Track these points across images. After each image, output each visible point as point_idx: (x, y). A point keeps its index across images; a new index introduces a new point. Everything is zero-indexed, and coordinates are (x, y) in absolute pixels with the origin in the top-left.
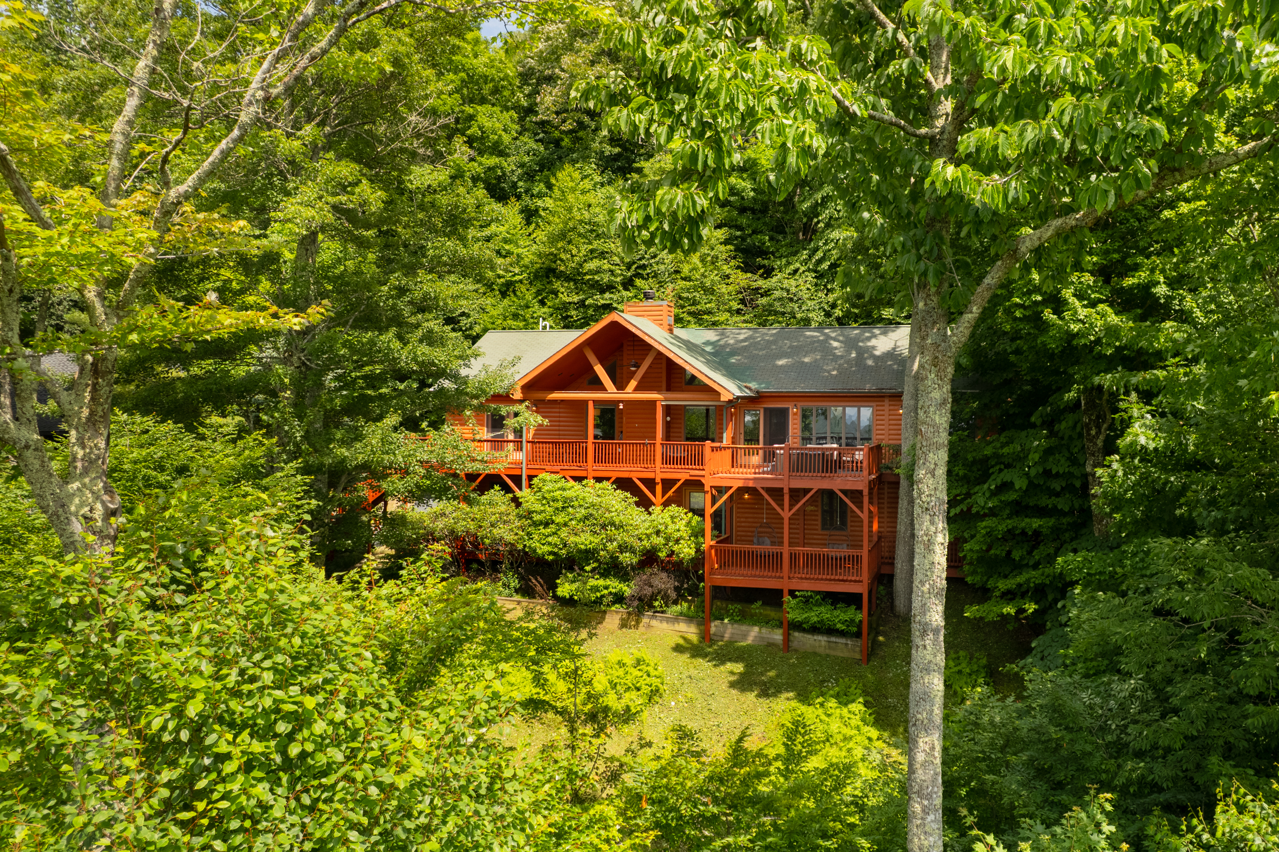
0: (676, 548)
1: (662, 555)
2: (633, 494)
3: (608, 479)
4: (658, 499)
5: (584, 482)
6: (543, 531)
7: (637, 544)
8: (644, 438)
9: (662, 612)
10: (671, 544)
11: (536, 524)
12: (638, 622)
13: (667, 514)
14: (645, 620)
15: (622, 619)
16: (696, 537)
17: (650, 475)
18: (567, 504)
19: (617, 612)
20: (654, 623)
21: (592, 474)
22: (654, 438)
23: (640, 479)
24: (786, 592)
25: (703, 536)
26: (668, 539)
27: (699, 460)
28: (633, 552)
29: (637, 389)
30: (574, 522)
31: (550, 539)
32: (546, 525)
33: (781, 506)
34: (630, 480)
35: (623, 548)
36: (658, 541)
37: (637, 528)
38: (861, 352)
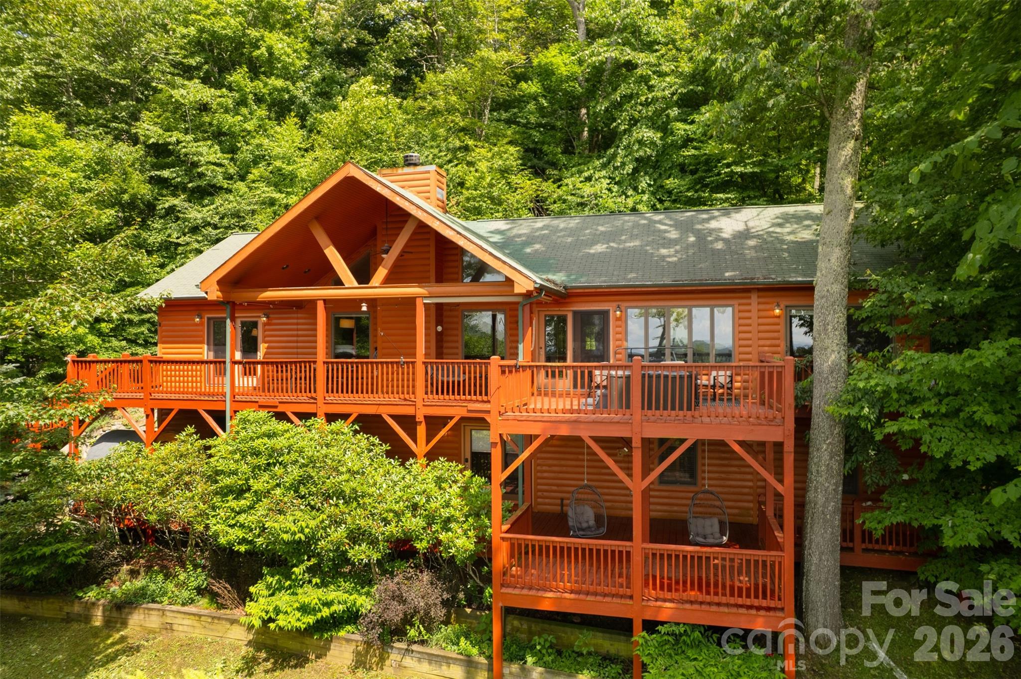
0: (443, 536)
1: (421, 546)
2: (384, 440)
3: (345, 417)
4: (420, 447)
5: (310, 422)
6: (233, 504)
7: (379, 530)
8: (398, 355)
9: (423, 642)
10: (435, 527)
11: (225, 492)
12: (382, 660)
13: (430, 475)
14: (394, 657)
15: (358, 654)
16: (478, 515)
17: (408, 411)
18: (274, 459)
19: (348, 641)
20: (408, 661)
21: (322, 409)
22: (414, 355)
23: (393, 417)
24: (637, 625)
25: (488, 515)
26: (430, 520)
27: (481, 388)
28: (373, 542)
29: (389, 280)
30: (278, 491)
31: (242, 518)
32: (240, 493)
33: (629, 471)
34: (378, 418)
35: (356, 537)
36: (414, 523)
37: (381, 499)
38: (702, 237)
